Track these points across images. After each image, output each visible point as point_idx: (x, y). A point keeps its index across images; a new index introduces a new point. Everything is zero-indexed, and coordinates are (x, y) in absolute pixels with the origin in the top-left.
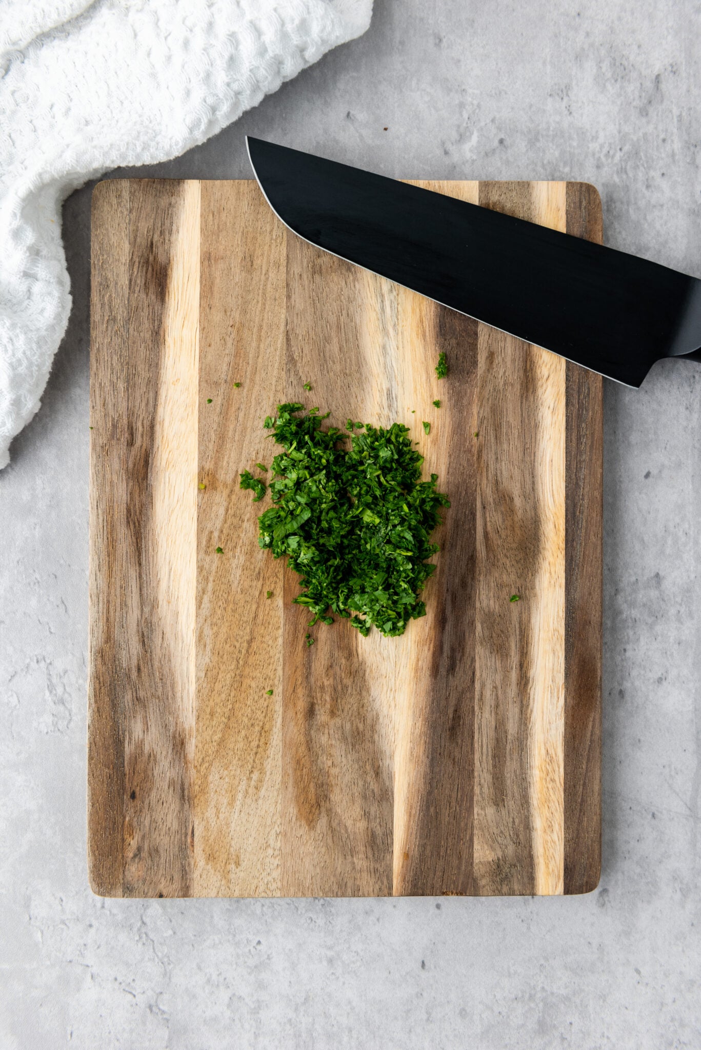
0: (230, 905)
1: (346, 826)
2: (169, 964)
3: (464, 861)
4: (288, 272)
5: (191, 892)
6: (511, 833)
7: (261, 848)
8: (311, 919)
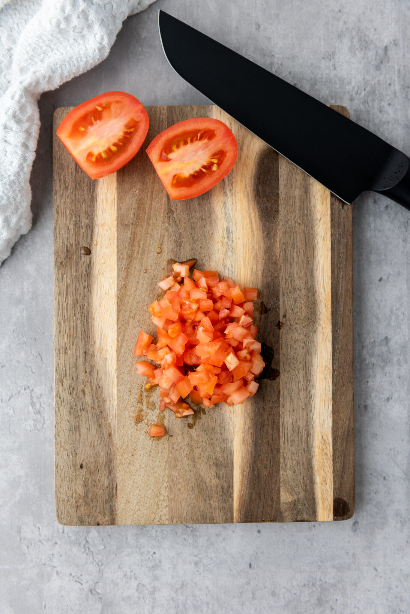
0: (137, 531)
1: (206, 483)
2: (102, 565)
3: (275, 502)
5: (116, 522)
6: (302, 485)
7: (156, 496)
8: (185, 539)
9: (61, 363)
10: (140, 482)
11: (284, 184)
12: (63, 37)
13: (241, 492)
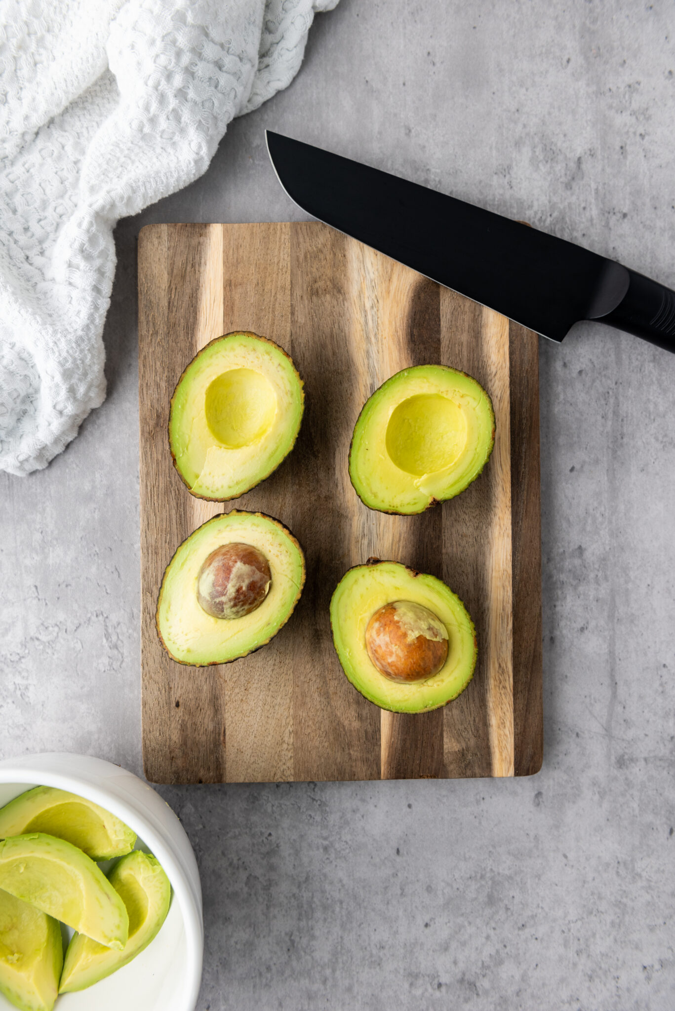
0: (247, 805)
1: (344, 726)
2: (200, 851)
3: (436, 752)
4: (292, 295)
5: (224, 779)
6: (473, 729)
7: (277, 744)
8: (310, 816)
9: (150, 566)
10: (256, 725)
11: (447, 326)
12: (147, 145)
13: (391, 739)
